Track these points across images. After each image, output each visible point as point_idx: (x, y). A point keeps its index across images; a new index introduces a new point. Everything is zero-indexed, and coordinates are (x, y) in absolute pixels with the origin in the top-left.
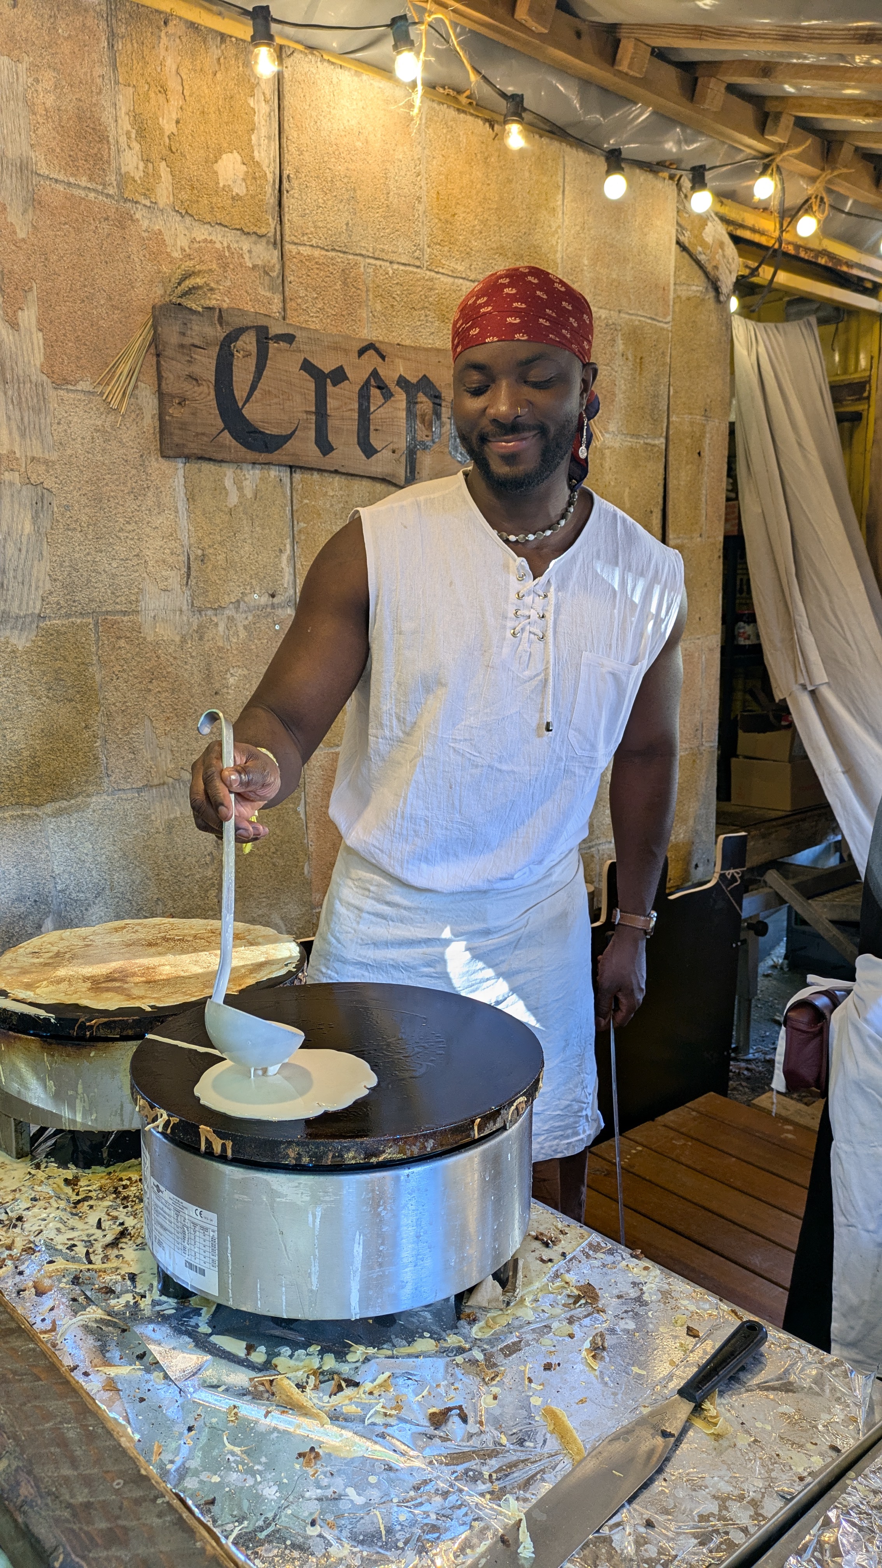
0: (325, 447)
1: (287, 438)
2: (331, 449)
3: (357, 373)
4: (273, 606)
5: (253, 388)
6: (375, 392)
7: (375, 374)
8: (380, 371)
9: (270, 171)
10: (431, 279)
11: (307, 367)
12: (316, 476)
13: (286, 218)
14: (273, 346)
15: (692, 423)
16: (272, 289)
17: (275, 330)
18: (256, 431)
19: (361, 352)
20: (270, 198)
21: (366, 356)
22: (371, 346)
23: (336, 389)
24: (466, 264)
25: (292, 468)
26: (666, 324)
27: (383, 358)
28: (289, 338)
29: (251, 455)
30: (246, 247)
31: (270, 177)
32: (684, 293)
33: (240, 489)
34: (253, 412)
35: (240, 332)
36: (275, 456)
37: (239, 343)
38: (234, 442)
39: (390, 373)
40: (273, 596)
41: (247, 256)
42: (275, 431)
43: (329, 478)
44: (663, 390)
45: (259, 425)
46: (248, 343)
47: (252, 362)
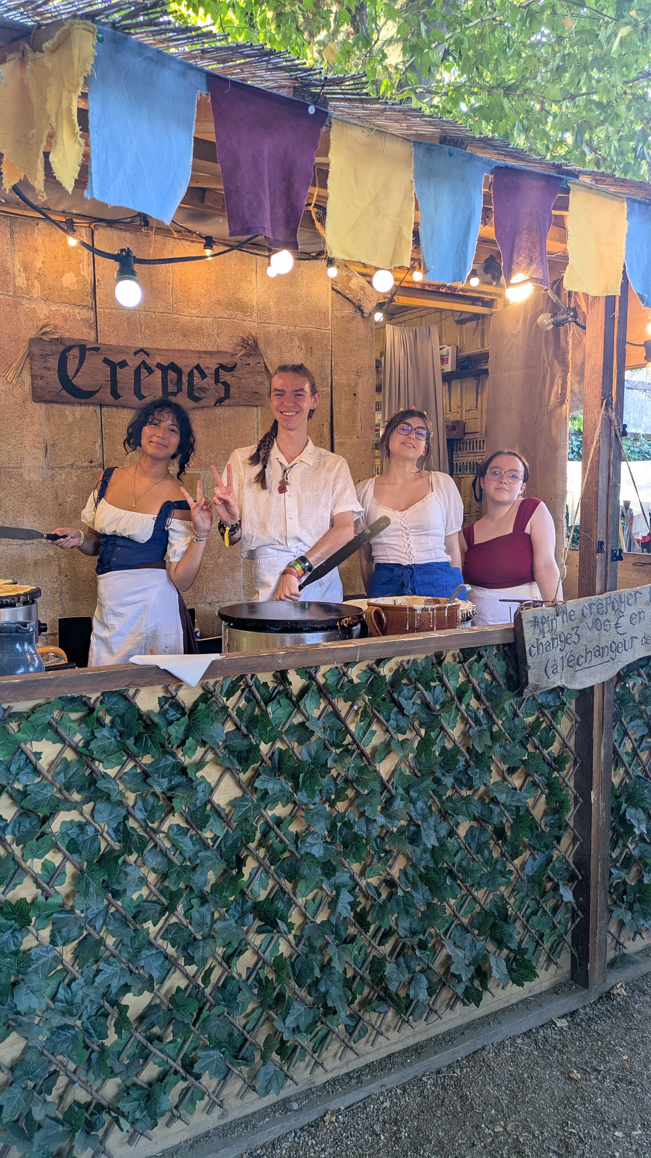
0: (116, 395)
1: (95, 392)
2: (120, 397)
3: (134, 362)
4: (91, 467)
5: (78, 371)
6: (143, 371)
7: (144, 362)
8: (147, 362)
9: (89, 279)
10: (178, 318)
11: (106, 361)
12: (114, 409)
13: (97, 298)
14: (88, 353)
15: (348, 379)
16: (90, 328)
17: (89, 346)
18: (79, 389)
19: (136, 353)
20: (90, 290)
21: (138, 355)
22: (142, 350)
23: (122, 370)
24: (198, 309)
25: (101, 406)
26: (328, 330)
27: (148, 355)
28: (97, 349)
29: (76, 400)
30: (77, 311)
31: (89, 281)
32: (339, 314)
33: (74, 415)
34: (78, 382)
35: (70, 348)
36: (90, 400)
37: (71, 352)
38: (68, 395)
39: (152, 362)
40: (91, 462)
41: (77, 315)
42: (89, 389)
43: (121, 410)
44: (327, 363)
45: (81, 387)
46: (75, 352)
47: (77, 361)
